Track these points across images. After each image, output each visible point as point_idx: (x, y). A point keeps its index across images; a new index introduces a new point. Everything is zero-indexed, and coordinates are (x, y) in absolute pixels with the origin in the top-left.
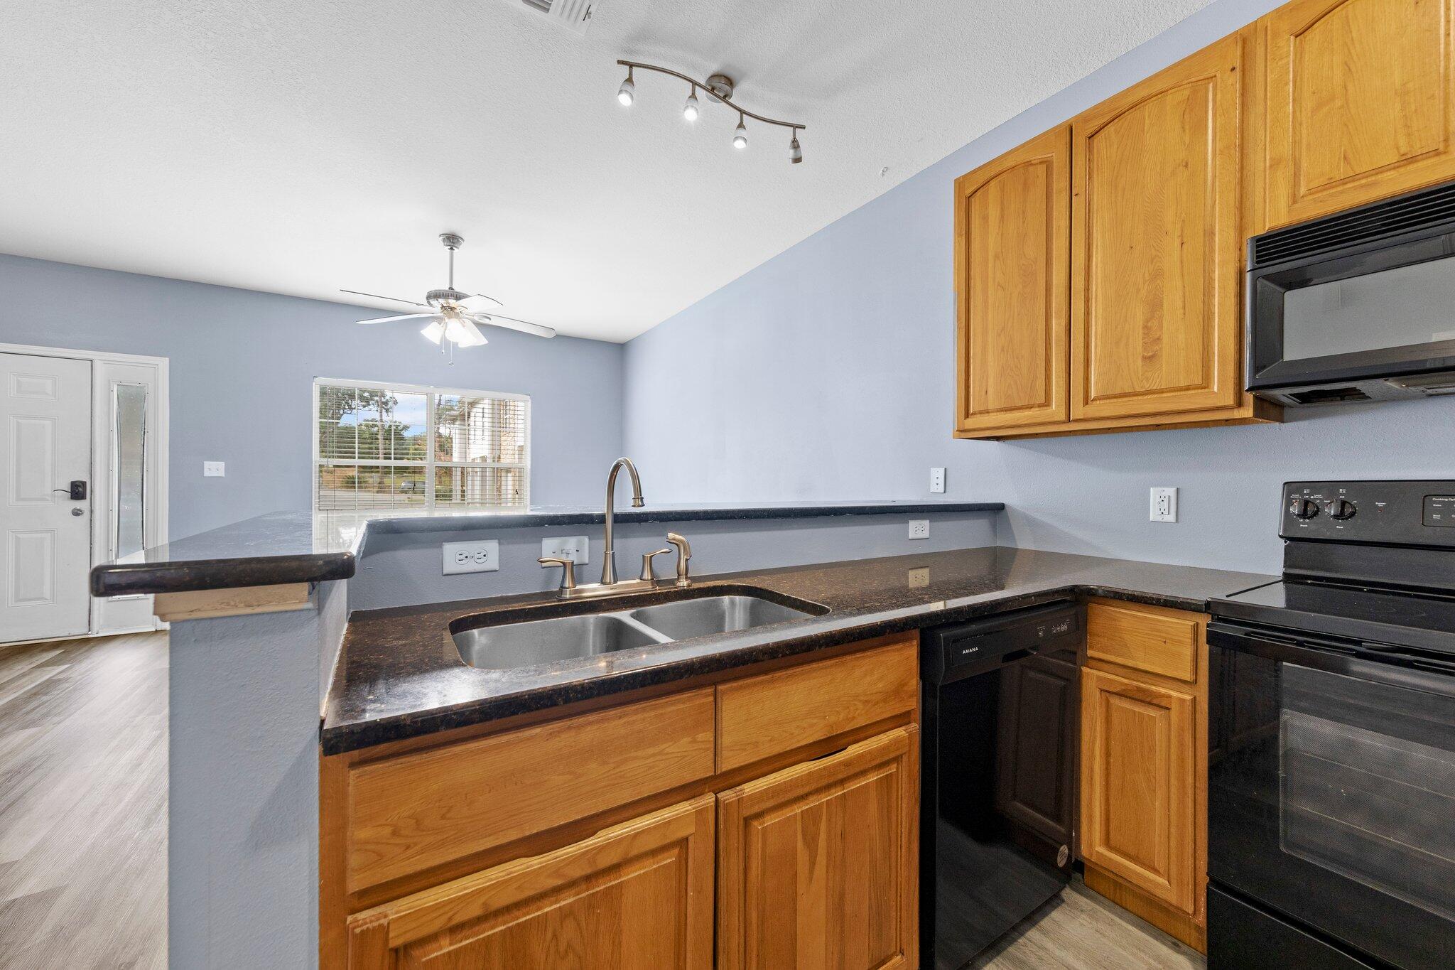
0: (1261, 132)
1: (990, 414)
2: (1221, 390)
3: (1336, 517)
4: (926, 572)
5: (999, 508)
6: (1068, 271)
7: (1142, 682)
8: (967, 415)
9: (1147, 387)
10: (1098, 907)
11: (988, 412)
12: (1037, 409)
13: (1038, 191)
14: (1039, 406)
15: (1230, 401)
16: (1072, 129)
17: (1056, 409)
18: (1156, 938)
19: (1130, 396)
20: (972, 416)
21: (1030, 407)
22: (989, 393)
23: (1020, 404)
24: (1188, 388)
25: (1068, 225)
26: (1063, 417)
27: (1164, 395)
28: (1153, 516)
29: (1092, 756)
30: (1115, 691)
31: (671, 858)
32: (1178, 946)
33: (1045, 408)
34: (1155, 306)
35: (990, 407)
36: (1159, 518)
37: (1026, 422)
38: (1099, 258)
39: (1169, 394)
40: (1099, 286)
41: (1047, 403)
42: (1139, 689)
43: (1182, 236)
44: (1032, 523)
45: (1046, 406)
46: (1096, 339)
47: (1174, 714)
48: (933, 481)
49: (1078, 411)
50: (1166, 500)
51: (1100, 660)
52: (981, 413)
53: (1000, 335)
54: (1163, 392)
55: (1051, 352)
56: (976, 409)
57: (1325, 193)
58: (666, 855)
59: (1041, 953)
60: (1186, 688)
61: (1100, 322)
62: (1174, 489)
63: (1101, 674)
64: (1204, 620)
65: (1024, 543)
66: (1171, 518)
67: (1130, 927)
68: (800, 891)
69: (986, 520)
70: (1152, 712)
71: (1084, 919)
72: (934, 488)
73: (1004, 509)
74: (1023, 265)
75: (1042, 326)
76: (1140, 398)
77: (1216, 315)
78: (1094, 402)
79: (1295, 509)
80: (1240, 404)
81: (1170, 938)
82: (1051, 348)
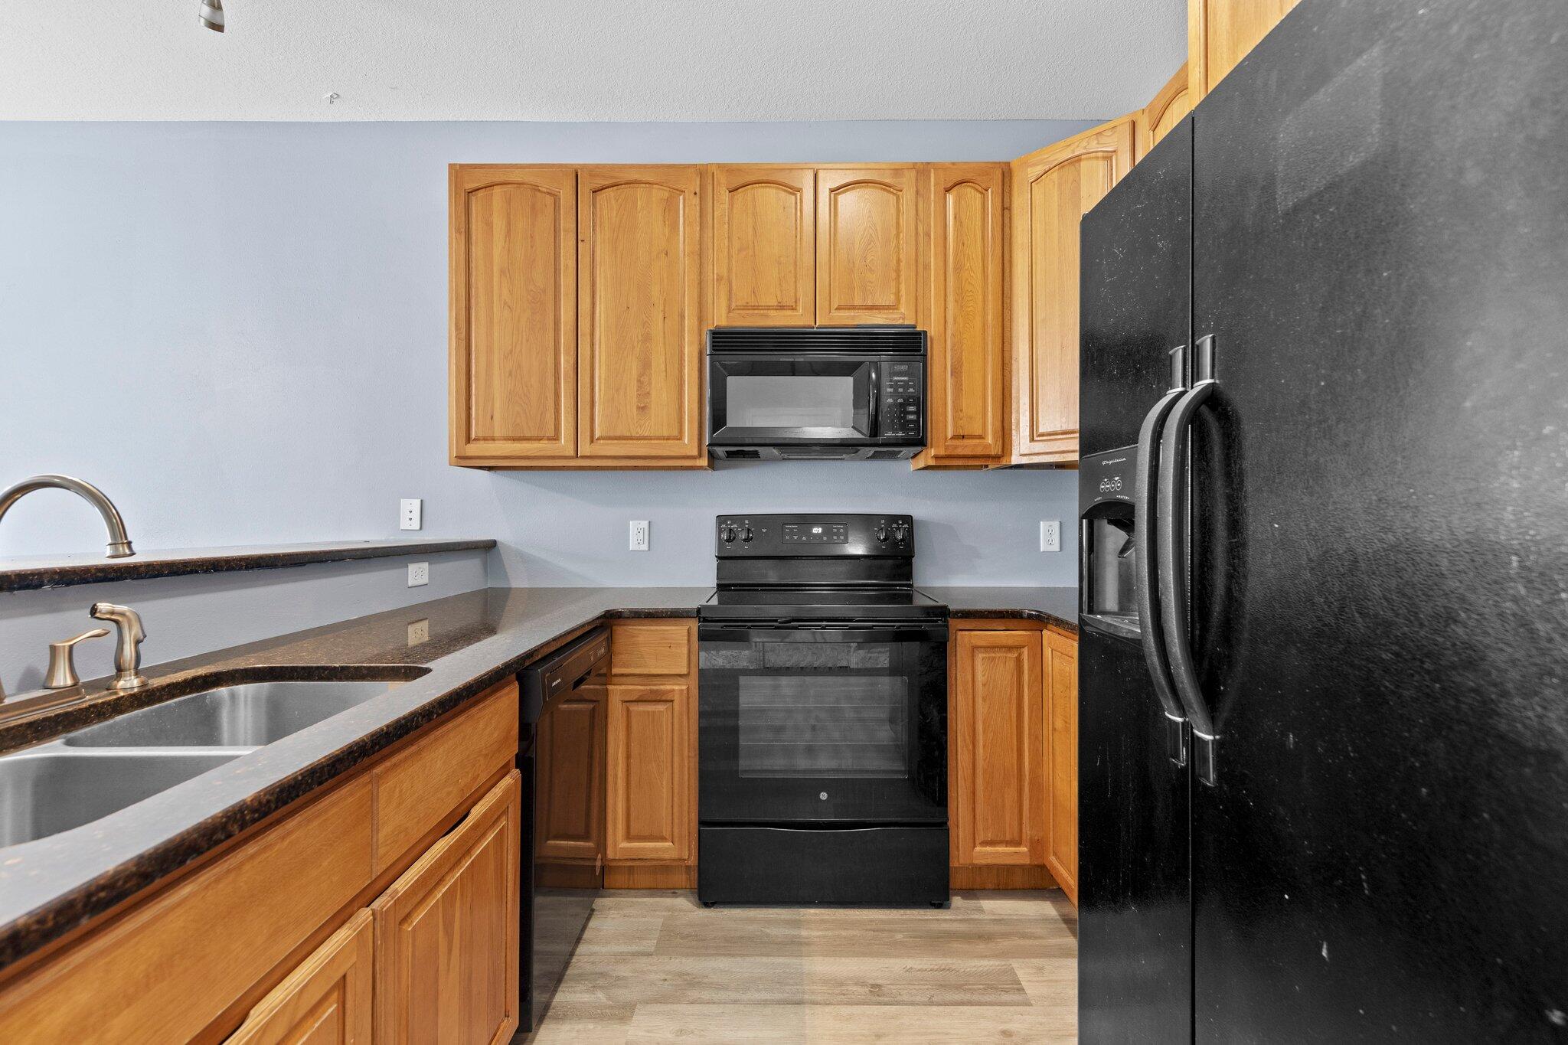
0: (711, 251)
1: (496, 442)
2: (689, 443)
3: (745, 540)
4: (425, 625)
5: (490, 546)
6: (575, 311)
7: (653, 685)
8: (468, 440)
9: (641, 433)
10: (618, 899)
11: (494, 440)
12: (546, 442)
13: (545, 222)
14: (549, 439)
15: (695, 453)
16: (577, 175)
17: (565, 444)
18: (661, 897)
19: (627, 439)
20: (474, 442)
21: (539, 439)
22: (494, 418)
23: (528, 435)
24: (668, 438)
25: (575, 266)
26: (572, 453)
27: (653, 442)
28: (633, 546)
29: (616, 765)
30: (634, 699)
31: (331, 1006)
32: (676, 893)
33: (554, 442)
34: (646, 365)
35: (497, 434)
36: (636, 548)
37: (535, 454)
38: (602, 308)
39: (656, 442)
40: (603, 334)
41: (556, 438)
42: (651, 691)
43: (664, 311)
44: (525, 558)
45: (555, 440)
46: (600, 383)
47: (676, 703)
48: (404, 515)
49: (585, 448)
50: (641, 531)
51: (622, 675)
52: (485, 439)
53: (506, 358)
54: (651, 439)
55: (560, 387)
56: (481, 435)
57: (744, 312)
58: (326, 1004)
59: (592, 959)
60: (682, 680)
61: (603, 368)
62: (647, 522)
63: (623, 687)
64: (694, 625)
65: (518, 581)
66: (645, 547)
67: (645, 900)
68: (441, 987)
69: (478, 559)
70: (661, 707)
71: (613, 913)
72: (405, 524)
73: (495, 546)
74: (531, 290)
75: (550, 360)
76: (635, 442)
77: (686, 383)
78: (599, 442)
79: (725, 536)
80: (700, 455)
81: (669, 891)
82: (559, 384)
